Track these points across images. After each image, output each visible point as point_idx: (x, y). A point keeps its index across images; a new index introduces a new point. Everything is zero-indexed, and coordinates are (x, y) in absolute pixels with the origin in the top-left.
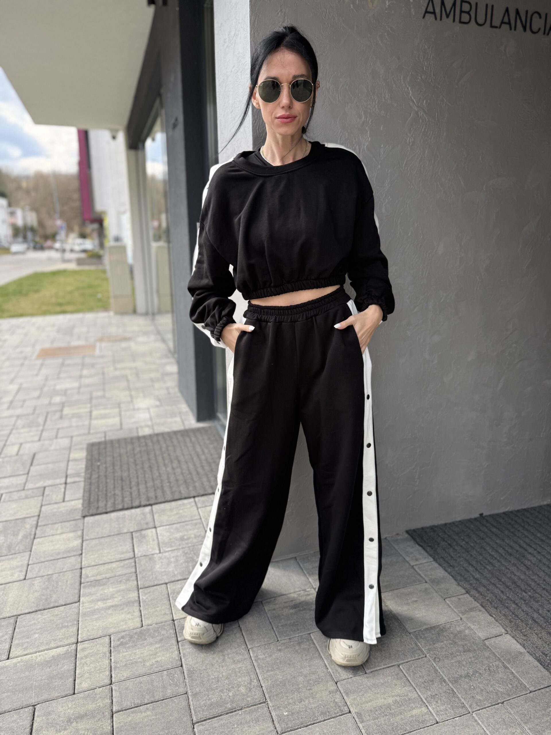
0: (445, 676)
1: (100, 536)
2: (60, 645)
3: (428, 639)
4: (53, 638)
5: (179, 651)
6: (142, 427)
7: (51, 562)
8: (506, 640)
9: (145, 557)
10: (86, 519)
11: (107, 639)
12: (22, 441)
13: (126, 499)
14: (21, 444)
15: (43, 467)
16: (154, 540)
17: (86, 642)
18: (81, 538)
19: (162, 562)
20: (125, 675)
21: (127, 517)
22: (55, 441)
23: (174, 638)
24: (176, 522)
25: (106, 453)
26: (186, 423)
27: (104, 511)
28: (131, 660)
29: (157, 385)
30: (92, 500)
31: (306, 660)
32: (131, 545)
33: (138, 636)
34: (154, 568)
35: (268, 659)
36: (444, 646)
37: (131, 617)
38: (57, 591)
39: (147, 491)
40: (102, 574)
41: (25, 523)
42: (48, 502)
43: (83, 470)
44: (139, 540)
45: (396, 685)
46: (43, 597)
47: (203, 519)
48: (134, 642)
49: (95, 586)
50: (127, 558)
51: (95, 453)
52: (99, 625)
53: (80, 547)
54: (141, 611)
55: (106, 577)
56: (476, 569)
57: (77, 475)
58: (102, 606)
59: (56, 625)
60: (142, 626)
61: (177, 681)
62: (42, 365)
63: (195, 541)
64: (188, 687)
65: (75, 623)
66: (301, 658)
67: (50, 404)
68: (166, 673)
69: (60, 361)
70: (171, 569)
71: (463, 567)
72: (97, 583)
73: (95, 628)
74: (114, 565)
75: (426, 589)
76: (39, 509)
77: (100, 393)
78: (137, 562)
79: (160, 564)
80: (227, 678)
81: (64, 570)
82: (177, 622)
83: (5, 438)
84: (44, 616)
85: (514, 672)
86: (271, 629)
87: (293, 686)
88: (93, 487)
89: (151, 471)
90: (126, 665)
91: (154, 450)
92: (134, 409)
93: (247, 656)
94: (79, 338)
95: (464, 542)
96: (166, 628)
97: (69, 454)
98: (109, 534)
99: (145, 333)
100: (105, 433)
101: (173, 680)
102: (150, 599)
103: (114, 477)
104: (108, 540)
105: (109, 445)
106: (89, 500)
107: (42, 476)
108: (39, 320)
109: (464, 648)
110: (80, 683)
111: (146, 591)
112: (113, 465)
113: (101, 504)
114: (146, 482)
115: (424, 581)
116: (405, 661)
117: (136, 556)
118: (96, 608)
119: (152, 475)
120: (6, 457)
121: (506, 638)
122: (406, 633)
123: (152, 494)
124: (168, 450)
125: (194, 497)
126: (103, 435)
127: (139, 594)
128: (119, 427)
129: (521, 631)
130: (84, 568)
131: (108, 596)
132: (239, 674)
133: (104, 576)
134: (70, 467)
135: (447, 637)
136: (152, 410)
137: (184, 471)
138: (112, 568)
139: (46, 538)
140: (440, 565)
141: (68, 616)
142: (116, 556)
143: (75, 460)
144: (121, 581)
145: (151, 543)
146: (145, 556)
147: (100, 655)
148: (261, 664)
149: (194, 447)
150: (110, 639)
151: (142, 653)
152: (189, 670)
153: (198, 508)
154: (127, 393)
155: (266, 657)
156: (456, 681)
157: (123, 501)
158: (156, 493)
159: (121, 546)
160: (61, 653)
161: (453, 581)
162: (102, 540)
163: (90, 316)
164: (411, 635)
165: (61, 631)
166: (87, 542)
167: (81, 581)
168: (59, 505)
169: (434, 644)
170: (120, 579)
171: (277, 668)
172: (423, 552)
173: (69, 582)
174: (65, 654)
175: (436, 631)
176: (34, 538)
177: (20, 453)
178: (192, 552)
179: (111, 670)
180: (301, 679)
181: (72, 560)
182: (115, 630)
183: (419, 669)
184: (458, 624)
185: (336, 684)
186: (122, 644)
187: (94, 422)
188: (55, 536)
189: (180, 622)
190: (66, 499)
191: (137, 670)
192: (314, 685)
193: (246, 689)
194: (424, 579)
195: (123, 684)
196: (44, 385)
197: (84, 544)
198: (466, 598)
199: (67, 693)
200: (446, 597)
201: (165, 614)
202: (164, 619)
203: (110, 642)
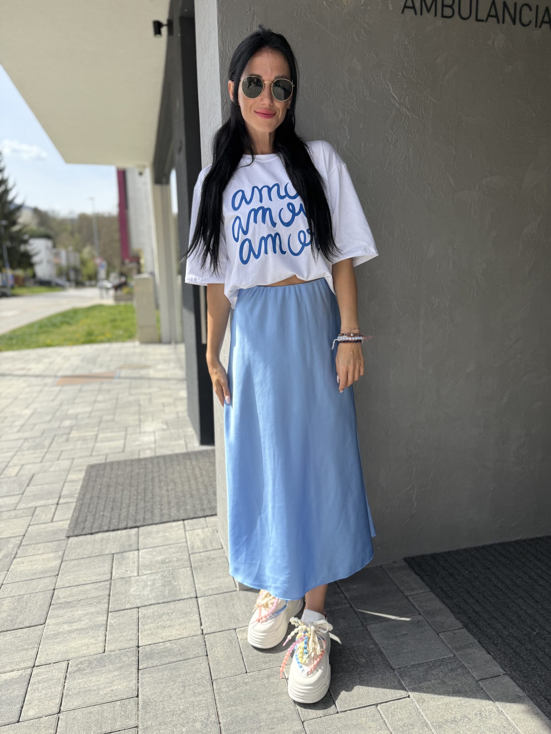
0: (429, 719)
1: (80, 557)
2: (15, 668)
3: (413, 677)
4: (10, 661)
5: (138, 680)
6: (144, 450)
7: (25, 582)
8: (503, 681)
9: (121, 580)
10: (71, 539)
11: (64, 664)
12: (23, 462)
13: (114, 521)
14: (23, 465)
15: (39, 487)
16: (134, 562)
17: (42, 666)
18: (61, 558)
19: (138, 585)
20: (76, 704)
21: (111, 538)
22: (56, 462)
23: (135, 666)
24: (161, 545)
25: (104, 474)
26: (190, 446)
27: (89, 532)
28: (85, 688)
29: (167, 409)
30: (80, 520)
31: (274, 695)
32: (110, 567)
33: (98, 662)
34: (129, 590)
35: (231, 693)
36: (431, 686)
37: (94, 642)
38: (25, 612)
39: (136, 513)
40: (73, 596)
41: (8, 542)
42: (36, 523)
43: (78, 491)
44: (119, 562)
45: (371, 727)
46: (9, 618)
47: (189, 542)
48: (92, 668)
49: (63, 608)
50: (102, 580)
51: (93, 474)
52: (60, 649)
53: (57, 568)
54: (106, 636)
55: (78, 599)
56: (478, 602)
57: (71, 496)
58: (67, 629)
59: (16, 648)
60: (104, 652)
61: (129, 713)
62: (60, 391)
63: (176, 564)
64: (140, 720)
65: (36, 646)
66: (268, 693)
67: (59, 427)
68: (119, 704)
69: (78, 387)
70: (146, 593)
71: (463, 599)
72: (67, 605)
73: (55, 652)
74: (88, 587)
75: (419, 621)
76: (26, 528)
77: (110, 417)
78: (112, 584)
79: (136, 587)
80: (184, 712)
81: (37, 591)
82: (142, 649)
83: (8, 460)
84: (6, 637)
85: (509, 718)
86: (241, 660)
87: (254, 723)
88: (83, 508)
89: (145, 493)
90: (78, 692)
91: (152, 472)
92: (140, 432)
93: (209, 688)
94: (101, 366)
95: (467, 572)
96: (128, 654)
97: (67, 476)
98: (90, 556)
99: (166, 361)
100: (107, 455)
101: (125, 712)
102: (117, 623)
103: (107, 498)
104: (87, 561)
105: (108, 467)
106: (77, 520)
107: (36, 497)
108: (66, 351)
109: (454, 689)
110: (27, 711)
111: (116, 614)
112: (109, 486)
113: (88, 524)
114: (137, 505)
115: (417, 613)
116: (384, 701)
117: (112, 579)
118: (60, 630)
119: (145, 496)
120: (5, 477)
121: (503, 679)
122: (389, 669)
123: (140, 517)
124: (166, 472)
125: (183, 520)
126: (104, 457)
127: (108, 617)
128: (121, 450)
129: (521, 671)
130: (58, 589)
131: (75, 619)
132: (197, 708)
133: (75, 598)
134: (64, 488)
135: (435, 675)
136: (157, 434)
137: (178, 494)
138: (86, 590)
139: (26, 558)
140: (437, 596)
141: (30, 638)
142: (93, 577)
143: (72, 481)
144: (91, 604)
145: (131, 565)
146: (122, 578)
147: (53, 681)
148: (223, 697)
149: (193, 469)
150: (68, 664)
151: (98, 681)
152: (144, 701)
153: (185, 531)
154: (136, 417)
155: (230, 690)
156: (440, 727)
157: (110, 522)
158: (145, 515)
159: (99, 567)
160: (15, 678)
161: (450, 614)
162: (82, 561)
163: (116, 346)
164: (396, 672)
165: (20, 654)
166: (66, 563)
167: (51, 603)
168: (45, 525)
169: (420, 683)
170: (92, 602)
171: (240, 703)
172: (420, 581)
173: (38, 604)
174: (18, 678)
175: (424, 669)
176: (15, 558)
177: (19, 475)
178: (171, 576)
179: (62, 698)
180: (264, 716)
181: (47, 580)
182: (75, 654)
183: (398, 710)
184: (450, 661)
185: (303, 723)
186: (79, 670)
187: (98, 445)
188: (35, 556)
189: (144, 648)
190: (54, 520)
191: (89, 699)
192: (277, 724)
193: (202, 725)
194: (418, 610)
195: (71, 713)
196: (58, 410)
197: (62, 565)
198: (463, 633)
199: (11, 720)
200: (441, 631)
201: (131, 639)
202: (128, 646)
203: (68, 667)
